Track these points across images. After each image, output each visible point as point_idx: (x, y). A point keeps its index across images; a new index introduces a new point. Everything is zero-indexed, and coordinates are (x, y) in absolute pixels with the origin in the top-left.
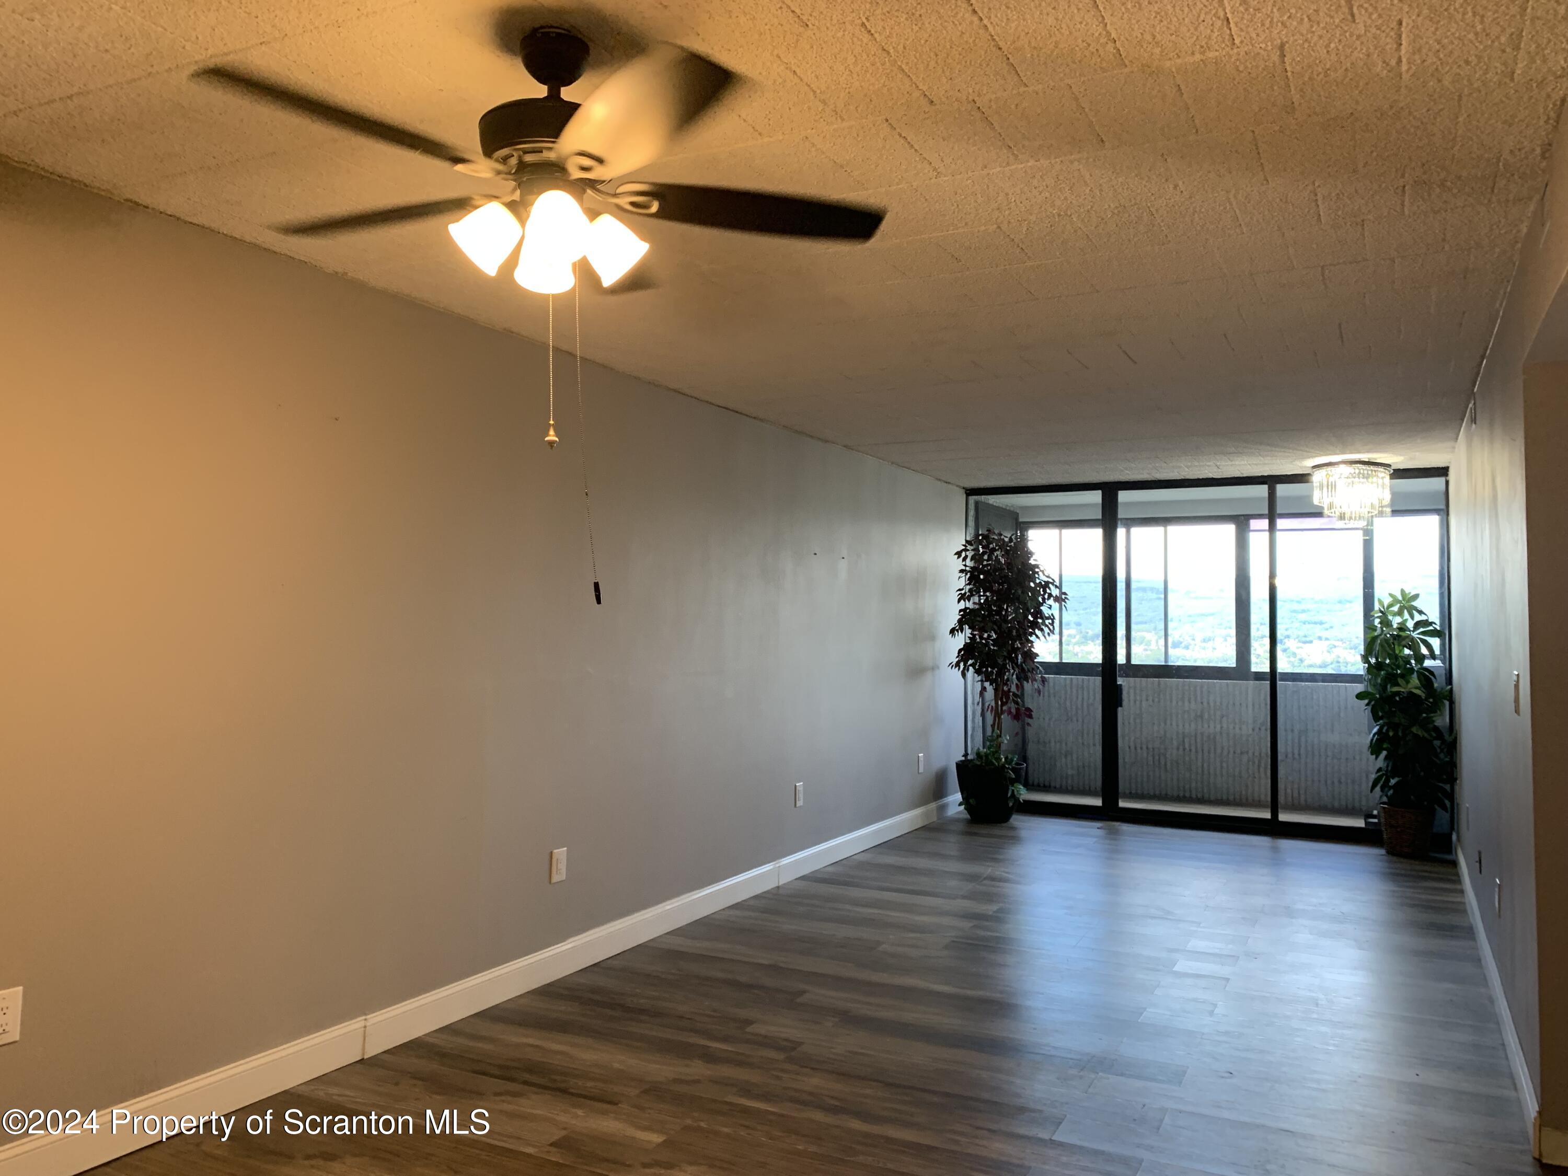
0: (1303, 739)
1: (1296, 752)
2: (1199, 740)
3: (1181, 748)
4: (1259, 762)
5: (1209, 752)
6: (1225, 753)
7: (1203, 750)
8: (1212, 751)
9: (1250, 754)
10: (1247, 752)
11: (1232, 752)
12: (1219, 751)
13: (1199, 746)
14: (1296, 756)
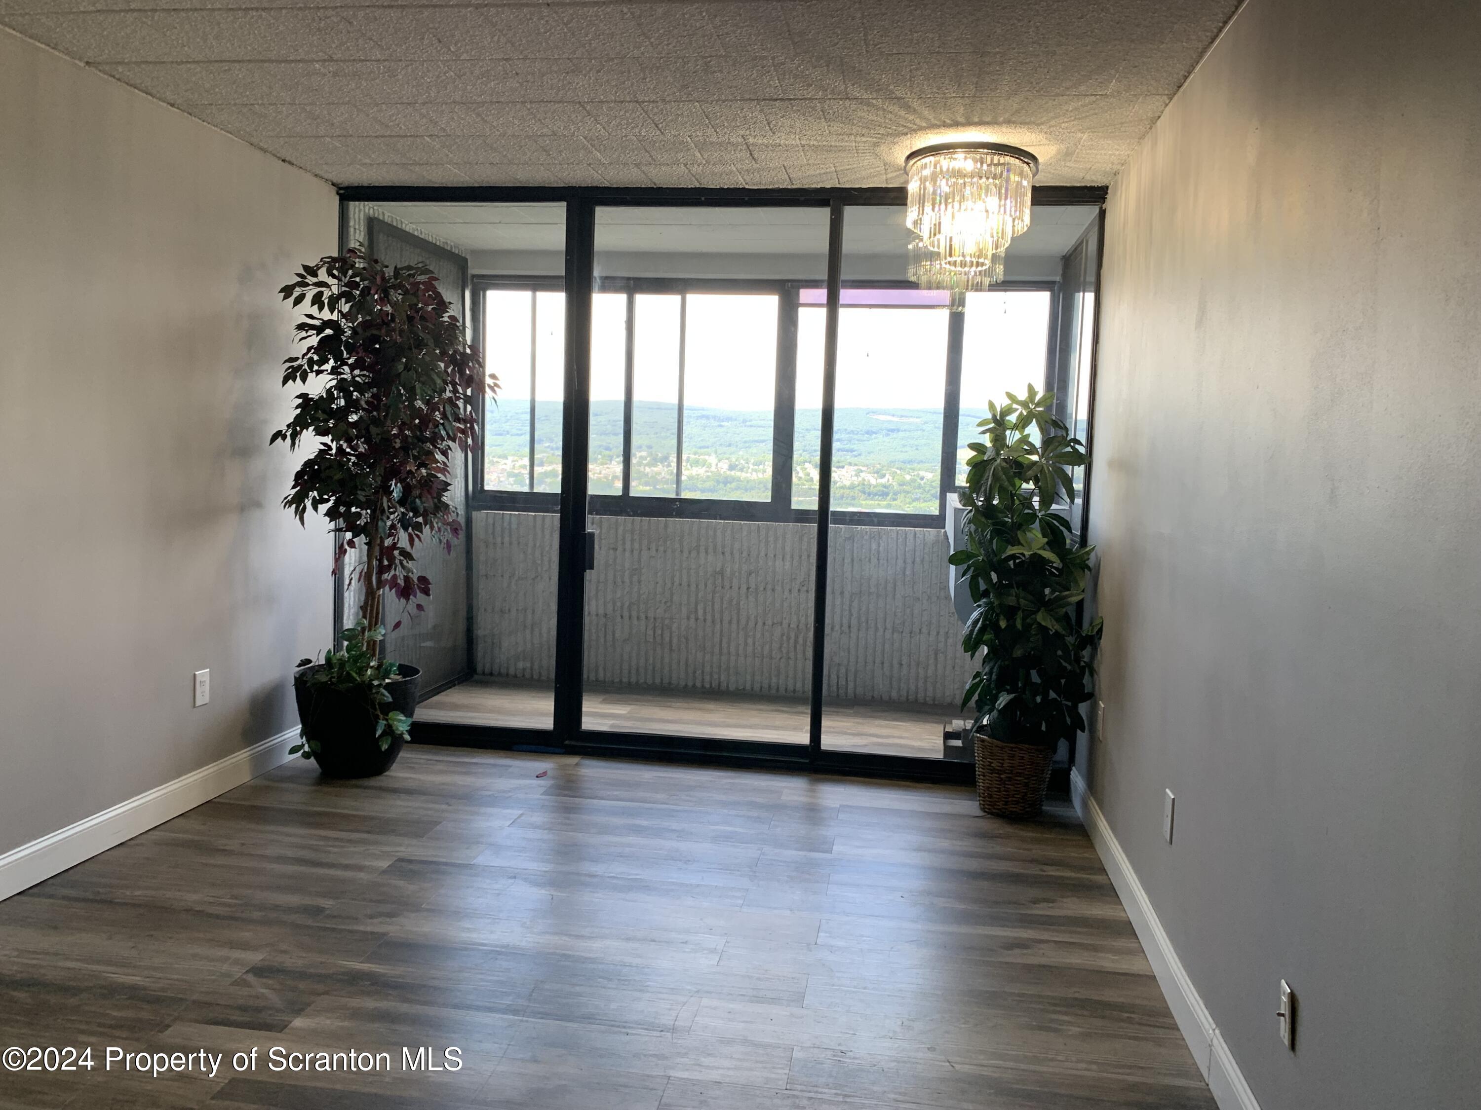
0: (855, 604)
1: (845, 621)
2: (717, 606)
3: (693, 616)
4: (797, 637)
5: (730, 622)
6: (751, 624)
7: (721, 621)
8: (735, 621)
9: (785, 625)
10: (781, 624)
11: (760, 624)
12: (743, 621)
13: (717, 616)
14: (845, 628)
